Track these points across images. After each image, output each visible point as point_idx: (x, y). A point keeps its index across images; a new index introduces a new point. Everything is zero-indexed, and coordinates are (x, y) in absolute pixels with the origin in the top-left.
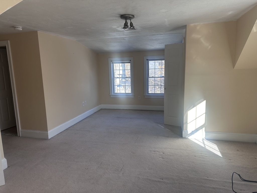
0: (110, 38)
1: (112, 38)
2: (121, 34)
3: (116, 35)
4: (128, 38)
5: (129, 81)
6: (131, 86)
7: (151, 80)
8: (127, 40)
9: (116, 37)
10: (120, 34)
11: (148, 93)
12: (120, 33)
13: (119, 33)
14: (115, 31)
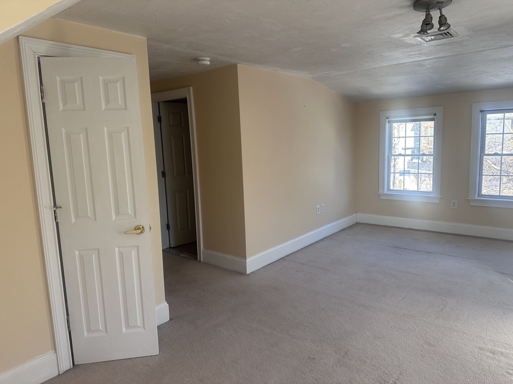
0: (385, 64)
1: (392, 65)
2: (414, 53)
3: (401, 57)
4: (431, 61)
5: (430, 162)
6: (433, 174)
7: (488, 161)
8: (429, 66)
9: (401, 62)
10: (412, 53)
11: (480, 195)
12: (410, 52)
13: (409, 50)
14: (400, 45)
